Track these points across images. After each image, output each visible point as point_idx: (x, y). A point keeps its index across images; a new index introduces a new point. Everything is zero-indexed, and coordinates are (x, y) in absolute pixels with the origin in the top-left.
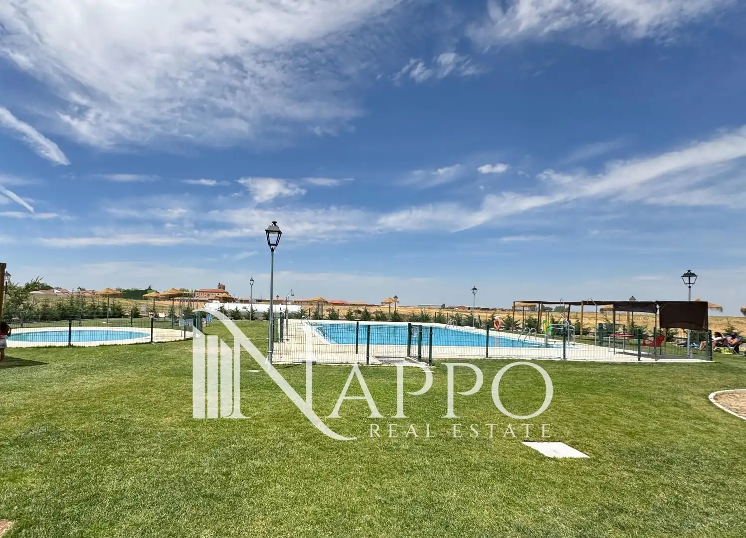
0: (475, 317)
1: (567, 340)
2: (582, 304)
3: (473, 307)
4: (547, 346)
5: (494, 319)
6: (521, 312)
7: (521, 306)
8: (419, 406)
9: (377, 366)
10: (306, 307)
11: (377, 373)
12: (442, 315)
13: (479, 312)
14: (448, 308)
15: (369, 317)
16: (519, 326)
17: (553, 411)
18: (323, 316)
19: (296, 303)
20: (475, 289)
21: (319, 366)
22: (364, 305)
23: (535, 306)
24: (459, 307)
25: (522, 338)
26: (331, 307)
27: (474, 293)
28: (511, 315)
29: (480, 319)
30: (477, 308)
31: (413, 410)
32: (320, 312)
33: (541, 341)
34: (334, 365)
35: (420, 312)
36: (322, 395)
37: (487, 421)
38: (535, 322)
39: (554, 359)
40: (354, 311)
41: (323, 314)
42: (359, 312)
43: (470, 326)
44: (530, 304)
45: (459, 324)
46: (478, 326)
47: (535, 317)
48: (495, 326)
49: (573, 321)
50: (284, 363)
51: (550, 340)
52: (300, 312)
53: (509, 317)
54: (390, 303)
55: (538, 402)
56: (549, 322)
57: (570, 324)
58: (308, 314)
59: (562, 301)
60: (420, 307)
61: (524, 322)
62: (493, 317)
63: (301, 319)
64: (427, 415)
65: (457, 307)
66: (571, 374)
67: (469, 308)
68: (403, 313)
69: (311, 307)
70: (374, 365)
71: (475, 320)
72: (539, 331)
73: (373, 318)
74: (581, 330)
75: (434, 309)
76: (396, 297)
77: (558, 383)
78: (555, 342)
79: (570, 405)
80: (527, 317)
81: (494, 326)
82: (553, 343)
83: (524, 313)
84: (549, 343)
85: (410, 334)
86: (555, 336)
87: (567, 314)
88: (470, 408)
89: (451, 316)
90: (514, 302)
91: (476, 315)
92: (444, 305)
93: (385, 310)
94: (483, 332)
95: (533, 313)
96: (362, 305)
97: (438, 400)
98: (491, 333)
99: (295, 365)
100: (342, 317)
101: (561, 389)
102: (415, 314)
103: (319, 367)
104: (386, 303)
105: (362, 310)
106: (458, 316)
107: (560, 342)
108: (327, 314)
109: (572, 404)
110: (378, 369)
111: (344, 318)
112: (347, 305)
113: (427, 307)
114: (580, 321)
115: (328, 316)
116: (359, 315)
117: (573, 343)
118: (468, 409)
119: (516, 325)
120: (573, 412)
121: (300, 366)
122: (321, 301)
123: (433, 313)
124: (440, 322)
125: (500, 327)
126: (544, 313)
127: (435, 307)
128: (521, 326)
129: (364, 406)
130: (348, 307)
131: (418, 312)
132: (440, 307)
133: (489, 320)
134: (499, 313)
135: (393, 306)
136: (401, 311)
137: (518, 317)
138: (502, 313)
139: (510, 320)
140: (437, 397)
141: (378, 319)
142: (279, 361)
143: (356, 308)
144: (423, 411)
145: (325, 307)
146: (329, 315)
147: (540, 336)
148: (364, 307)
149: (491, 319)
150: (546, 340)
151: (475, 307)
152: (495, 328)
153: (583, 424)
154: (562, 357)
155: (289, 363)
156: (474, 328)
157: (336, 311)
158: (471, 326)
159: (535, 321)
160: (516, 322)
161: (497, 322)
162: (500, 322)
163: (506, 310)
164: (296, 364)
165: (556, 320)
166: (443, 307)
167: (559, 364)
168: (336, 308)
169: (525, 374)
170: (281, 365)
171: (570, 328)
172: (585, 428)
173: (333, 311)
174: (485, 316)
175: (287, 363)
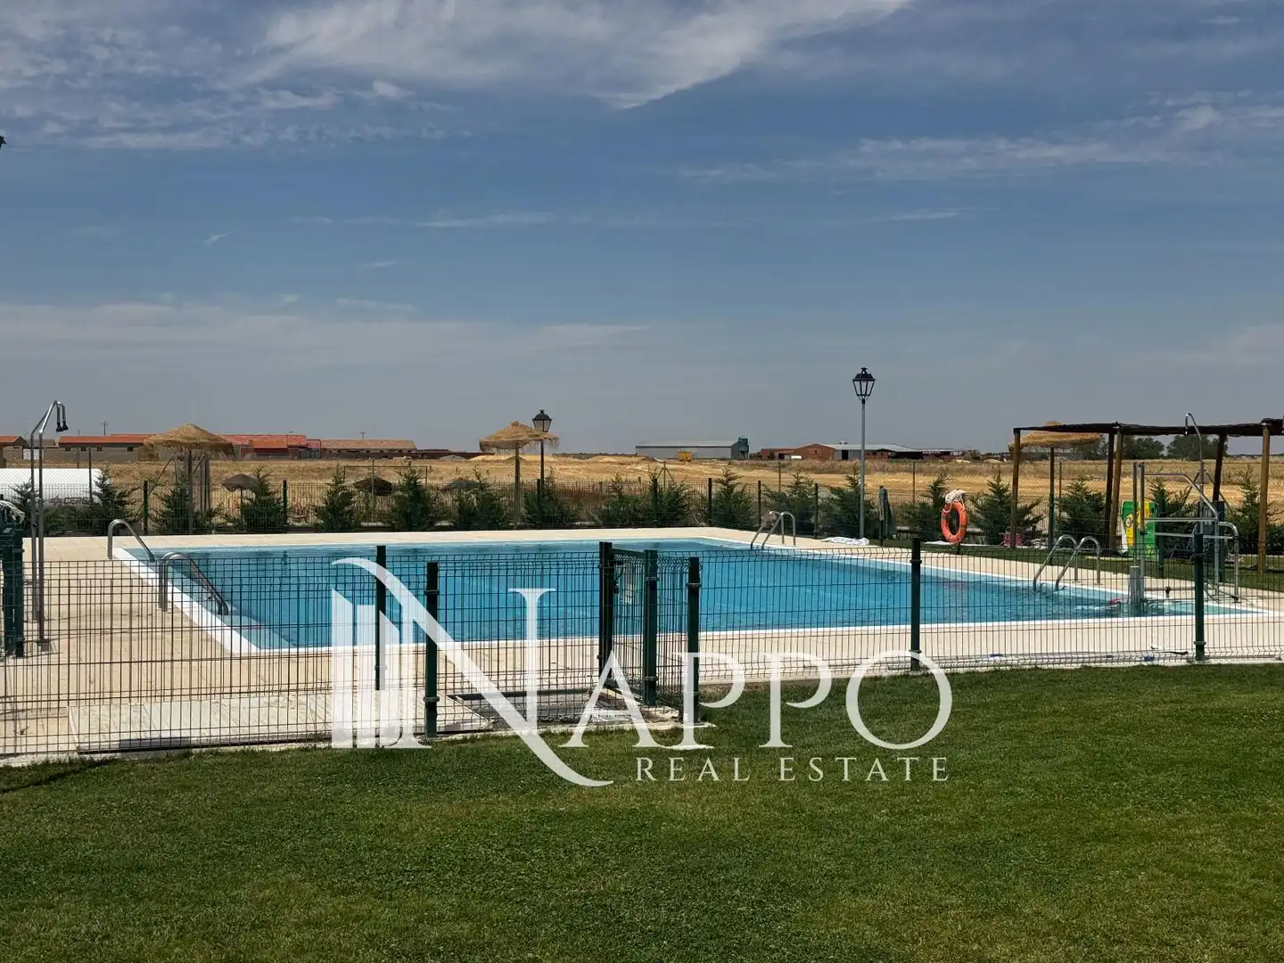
0: (867, 497)
1: (1213, 577)
2: (1266, 430)
3: (859, 447)
4: (1140, 607)
5: (940, 503)
6: (1046, 465)
7: (1043, 445)
8: (655, 902)
9: (473, 740)
10: (129, 476)
11: (472, 771)
12: (737, 489)
13: (883, 470)
14: (759, 456)
15: (426, 510)
16: (1039, 526)
17: (1156, 877)
18: (211, 514)
19: (75, 452)
20: (865, 377)
21: (210, 761)
22: (400, 453)
23: (1093, 442)
24: (804, 452)
25: (1050, 575)
26: (249, 468)
27: (863, 397)
28: (1007, 481)
29: (887, 505)
30: (875, 453)
31: (631, 926)
32: (196, 494)
33: (1116, 585)
34: (283, 747)
35: (647, 479)
36: (234, 900)
37: (916, 942)
38: (1098, 509)
39: (1161, 662)
40: (356, 485)
41: (214, 505)
42: (383, 488)
43: (851, 536)
44: (1075, 437)
45: (806, 530)
46: (879, 533)
47: (1097, 486)
48: (947, 533)
49: (1234, 496)
50: (41, 758)
51: (1149, 582)
52: (96, 499)
53: (999, 491)
54: (517, 445)
55: (1101, 847)
56: (1147, 507)
57: (1221, 518)
58: (136, 509)
59: (1191, 424)
60: (646, 453)
61: (1056, 511)
62: (937, 491)
63: (104, 533)
64: (687, 942)
65: (796, 452)
66: (1225, 717)
67: (845, 455)
68: (570, 484)
69: (150, 468)
70: (459, 737)
71: (869, 505)
72: (1109, 543)
73: (446, 514)
74: (1263, 536)
75: (700, 460)
76: (542, 418)
77: (1173, 763)
78: (1168, 590)
79: (1214, 849)
80: (1065, 487)
81: (940, 530)
82: (1162, 595)
83: (1057, 468)
84: (1148, 595)
85: (609, 590)
86: (1170, 564)
87: (1210, 465)
88: (854, 891)
89: (773, 496)
90: (1017, 431)
91: (874, 482)
92: (744, 443)
93: (498, 472)
94: (898, 558)
95: (1090, 465)
96: (387, 454)
97: (727, 868)
98: (933, 563)
99: (93, 764)
100: (303, 513)
101: (1186, 785)
102: (625, 490)
103: (212, 767)
104: (500, 446)
105: (394, 479)
106: (803, 495)
107: (1183, 590)
108: (226, 500)
109: (1219, 846)
110: (476, 755)
111: (313, 519)
112: (323, 453)
113: (672, 453)
114: (1257, 500)
115: (236, 513)
116: (383, 504)
117: (1230, 590)
118: (844, 898)
119: (1028, 523)
120: (1225, 877)
121: (117, 768)
122: (198, 445)
123: (697, 478)
124: (729, 521)
125: (967, 534)
126: (1127, 466)
127: (709, 453)
128: (1043, 526)
129: (424, 926)
130: (334, 463)
131: (638, 474)
132: (728, 454)
133: (923, 504)
134: (960, 471)
135: (530, 457)
136: (568, 474)
137: (1033, 487)
138: (972, 472)
139: (1001, 503)
140: (722, 857)
141: (466, 521)
142: (10, 750)
143: (364, 469)
144: (667, 923)
145: (222, 468)
146: (243, 508)
147: (1115, 569)
148: (398, 461)
149: (930, 502)
150: (1137, 586)
151: (868, 447)
152: (945, 540)
153: (1256, 920)
154: (1192, 652)
155: (63, 757)
156: (864, 541)
157: (274, 485)
158: (853, 534)
159: (1094, 500)
160: (1027, 510)
161: (955, 513)
162: (963, 515)
163: (989, 456)
164: (97, 757)
165: (1171, 499)
166: (740, 450)
167: (1177, 681)
168: (276, 470)
169: (1057, 732)
170: (18, 769)
171: (1222, 531)
172: (1265, 934)
173: (261, 487)
174: (906, 486)
175: (54, 757)
